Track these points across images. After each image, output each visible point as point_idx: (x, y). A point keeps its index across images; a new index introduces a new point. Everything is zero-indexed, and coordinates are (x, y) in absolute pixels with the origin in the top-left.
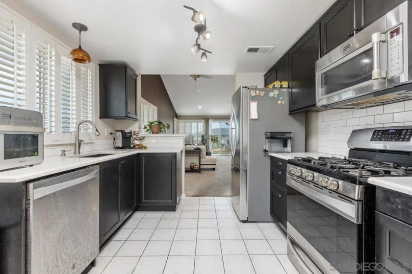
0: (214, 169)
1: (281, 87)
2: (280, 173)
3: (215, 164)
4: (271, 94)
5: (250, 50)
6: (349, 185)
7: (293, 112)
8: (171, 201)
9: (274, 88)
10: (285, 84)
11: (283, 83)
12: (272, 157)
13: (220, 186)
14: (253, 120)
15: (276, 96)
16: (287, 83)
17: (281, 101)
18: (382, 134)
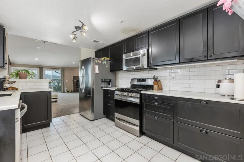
0: (56, 101)
1: (107, 60)
2: (109, 96)
3: (57, 98)
4: (104, 63)
5: (94, 41)
6: (137, 94)
7: (111, 71)
8: (47, 121)
9: (104, 60)
10: (108, 59)
11: (108, 58)
12: (104, 89)
13: (68, 109)
14: (96, 73)
15: (105, 64)
16: (109, 58)
17: (107, 66)
18: (140, 80)
